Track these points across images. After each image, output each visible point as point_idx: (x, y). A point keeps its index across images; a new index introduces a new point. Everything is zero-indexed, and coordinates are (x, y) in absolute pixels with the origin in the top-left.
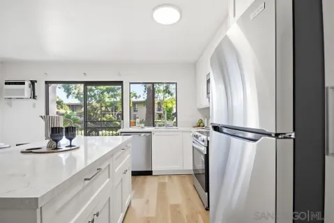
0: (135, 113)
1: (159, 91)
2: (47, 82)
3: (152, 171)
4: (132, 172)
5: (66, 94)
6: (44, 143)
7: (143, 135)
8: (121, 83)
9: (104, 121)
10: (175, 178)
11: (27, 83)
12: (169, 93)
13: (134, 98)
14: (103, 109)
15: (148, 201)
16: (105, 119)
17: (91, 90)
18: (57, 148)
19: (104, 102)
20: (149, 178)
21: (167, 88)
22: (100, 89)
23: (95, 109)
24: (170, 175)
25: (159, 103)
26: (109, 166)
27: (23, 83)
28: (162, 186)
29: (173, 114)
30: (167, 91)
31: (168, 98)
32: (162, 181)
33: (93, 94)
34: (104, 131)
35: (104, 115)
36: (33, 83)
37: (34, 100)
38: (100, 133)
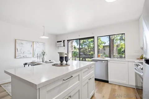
0: (104, 51)
1: (117, 40)
2: (68, 40)
3: (108, 81)
4: (95, 79)
5: (77, 44)
6: (59, 62)
7: (103, 62)
8: (93, 37)
9: (89, 55)
10: (122, 88)
11: (62, 41)
12: (123, 40)
13: (104, 44)
14: (90, 49)
15: (104, 96)
16: (90, 54)
17: (85, 42)
18: (62, 65)
19: (90, 46)
20: (106, 84)
21: (122, 37)
22: (89, 41)
23: (86, 49)
24: (120, 86)
25: (117, 46)
26: (79, 75)
27: (61, 42)
28: (113, 91)
29: (123, 51)
30: (121, 39)
31: (123, 42)
32: (113, 87)
33: (86, 44)
34: (88, 59)
35: (90, 52)
36: (64, 41)
37: (64, 47)
38: (86, 59)
